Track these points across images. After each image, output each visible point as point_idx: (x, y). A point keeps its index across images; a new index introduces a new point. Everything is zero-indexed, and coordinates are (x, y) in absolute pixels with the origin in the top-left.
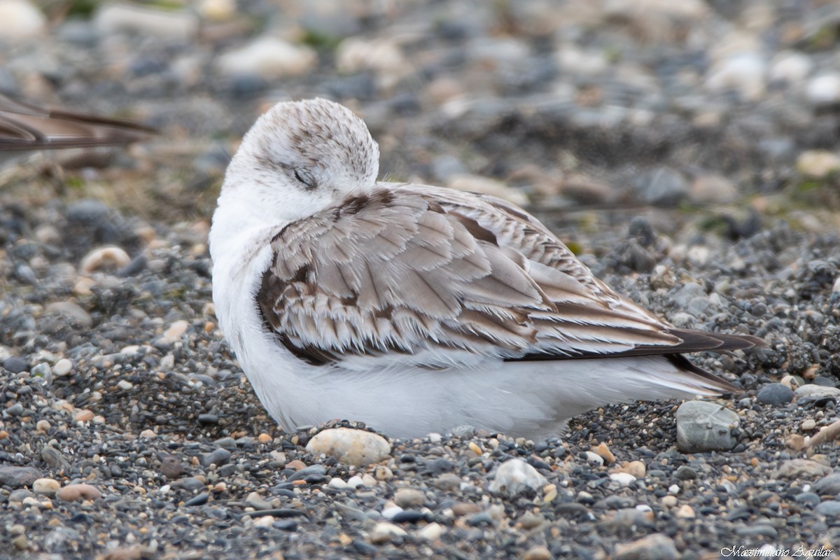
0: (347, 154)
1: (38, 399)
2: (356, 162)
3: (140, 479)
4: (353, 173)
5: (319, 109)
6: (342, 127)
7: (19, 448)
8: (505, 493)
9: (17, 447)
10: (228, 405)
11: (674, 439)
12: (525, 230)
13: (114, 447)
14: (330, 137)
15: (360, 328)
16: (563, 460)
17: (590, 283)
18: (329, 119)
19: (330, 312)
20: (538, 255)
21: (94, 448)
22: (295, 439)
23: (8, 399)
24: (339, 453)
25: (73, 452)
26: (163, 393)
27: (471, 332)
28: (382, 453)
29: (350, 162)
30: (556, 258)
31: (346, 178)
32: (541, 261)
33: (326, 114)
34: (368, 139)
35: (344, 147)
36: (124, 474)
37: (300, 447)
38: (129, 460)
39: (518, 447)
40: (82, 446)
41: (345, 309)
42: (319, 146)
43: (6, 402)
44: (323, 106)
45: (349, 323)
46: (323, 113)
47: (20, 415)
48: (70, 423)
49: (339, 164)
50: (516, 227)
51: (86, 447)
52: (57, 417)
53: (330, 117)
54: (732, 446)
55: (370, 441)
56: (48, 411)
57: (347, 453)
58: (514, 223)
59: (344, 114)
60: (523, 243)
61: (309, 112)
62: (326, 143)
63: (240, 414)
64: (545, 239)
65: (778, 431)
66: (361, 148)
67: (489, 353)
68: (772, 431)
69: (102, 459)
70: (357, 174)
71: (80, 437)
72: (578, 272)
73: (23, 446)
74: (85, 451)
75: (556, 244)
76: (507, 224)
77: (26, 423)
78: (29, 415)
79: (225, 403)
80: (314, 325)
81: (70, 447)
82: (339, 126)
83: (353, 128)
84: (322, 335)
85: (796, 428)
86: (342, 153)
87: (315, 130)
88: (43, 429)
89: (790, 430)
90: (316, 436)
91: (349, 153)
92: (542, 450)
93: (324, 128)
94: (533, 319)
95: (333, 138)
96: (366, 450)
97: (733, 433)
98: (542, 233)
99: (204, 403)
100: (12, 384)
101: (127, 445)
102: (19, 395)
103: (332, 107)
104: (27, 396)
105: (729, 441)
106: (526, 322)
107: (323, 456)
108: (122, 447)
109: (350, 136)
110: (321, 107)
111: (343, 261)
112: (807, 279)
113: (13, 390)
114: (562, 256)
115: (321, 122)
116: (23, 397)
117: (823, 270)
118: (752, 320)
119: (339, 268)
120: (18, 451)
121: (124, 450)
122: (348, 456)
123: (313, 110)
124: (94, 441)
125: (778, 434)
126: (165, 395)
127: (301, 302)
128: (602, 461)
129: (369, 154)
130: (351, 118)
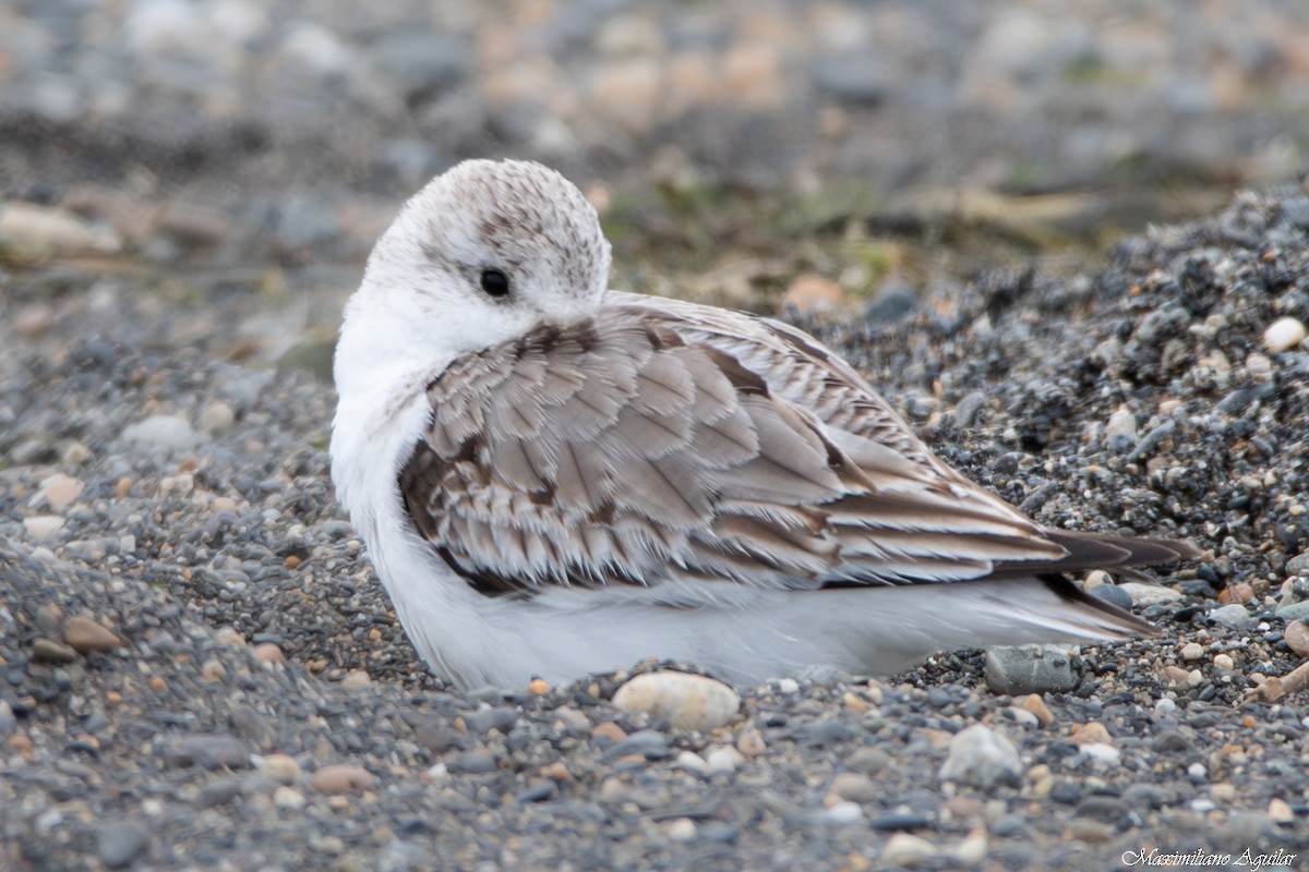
0: (562, 258)
1: (190, 627)
2: (575, 273)
3: (394, 755)
4: (567, 286)
5: (526, 182)
6: (559, 215)
7: (188, 705)
8: (976, 780)
9: (183, 704)
10: (292, 619)
11: (978, 673)
12: (826, 380)
13: (335, 703)
14: (539, 230)
15: (563, 545)
16: (980, 720)
17: (922, 463)
18: (540, 201)
19: (512, 518)
20: (843, 419)
21: (307, 706)
22: (594, 690)
23: (147, 626)
24: (666, 710)
25: (273, 713)
26: (193, 600)
27: (738, 551)
28: (729, 711)
29: (566, 272)
30: (870, 423)
31: (559, 296)
32: (846, 427)
33: (538, 192)
34: (596, 238)
35: (558, 247)
36: (368, 747)
37: (604, 701)
38: (363, 723)
39: (910, 701)
40: (287, 703)
41: (539, 512)
42: (523, 242)
43: (143, 632)
44: (533, 176)
45: (545, 537)
46: (532, 190)
47: (170, 652)
48: (251, 665)
49: (548, 273)
50: (813, 374)
51: (294, 703)
52: (229, 655)
53: (541, 196)
54: (1073, 685)
55: (712, 693)
56: (213, 647)
57: (678, 712)
58: (809, 368)
59: (564, 194)
60: (821, 401)
61: (510, 186)
62: (532, 239)
63: (311, 633)
64: (858, 394)
65: (1143, 661)
66: (584, 250)
67: (767, 582)
68: (1132, 661)
69: (323, 722)
70: (575, 289)
71: (278, 688)
72: (905, 445)
73: (192, 702)
74: (294, 709)
75: (871, 403)
76: (797, 369)
77: (182, 664)
78: (184, 652)
79: (286, 616)
80: (491, 538)
81: (268, 703)
82: (554, 213)
83: (575, 218)
84: (504, 554)
85: (1173, 656)
86: (555, 257)
87: (517, 216)
88: (215, 674)
89: (1164, 660)
90: (628, 685)
91: (567, 259)
92: (944, 706)
93: (532, 216)
94: (837, 525)
95: (545, 232)
97: (1075, 665)
98: (853, 386)
99: (255, 615)
100: (147, 603)
101: (355, 700)
102: (162, 620)
103: (546, 180)
104: (174, 621)
105: (1068, 676)
106: (824, 532)
107: (645, 716)
108: (347, 704)
109: (570, 230)
110: (530, 180)
111: (528, 435)
113: (153, 614)
114: (881, 421)
115: (527, 205)
116: (168, 624)
117: (1057, 398)
119: (522, 446)
120: (186, 710)
121: (351, 708)
122: (682, 715)
123: (515, 183)
124: (305, 694)
125: (1144, 666)
126: (197, 604)
127: (471, 499)
128: (1035, 721)
129: (596, 260)
130: (575, 201)
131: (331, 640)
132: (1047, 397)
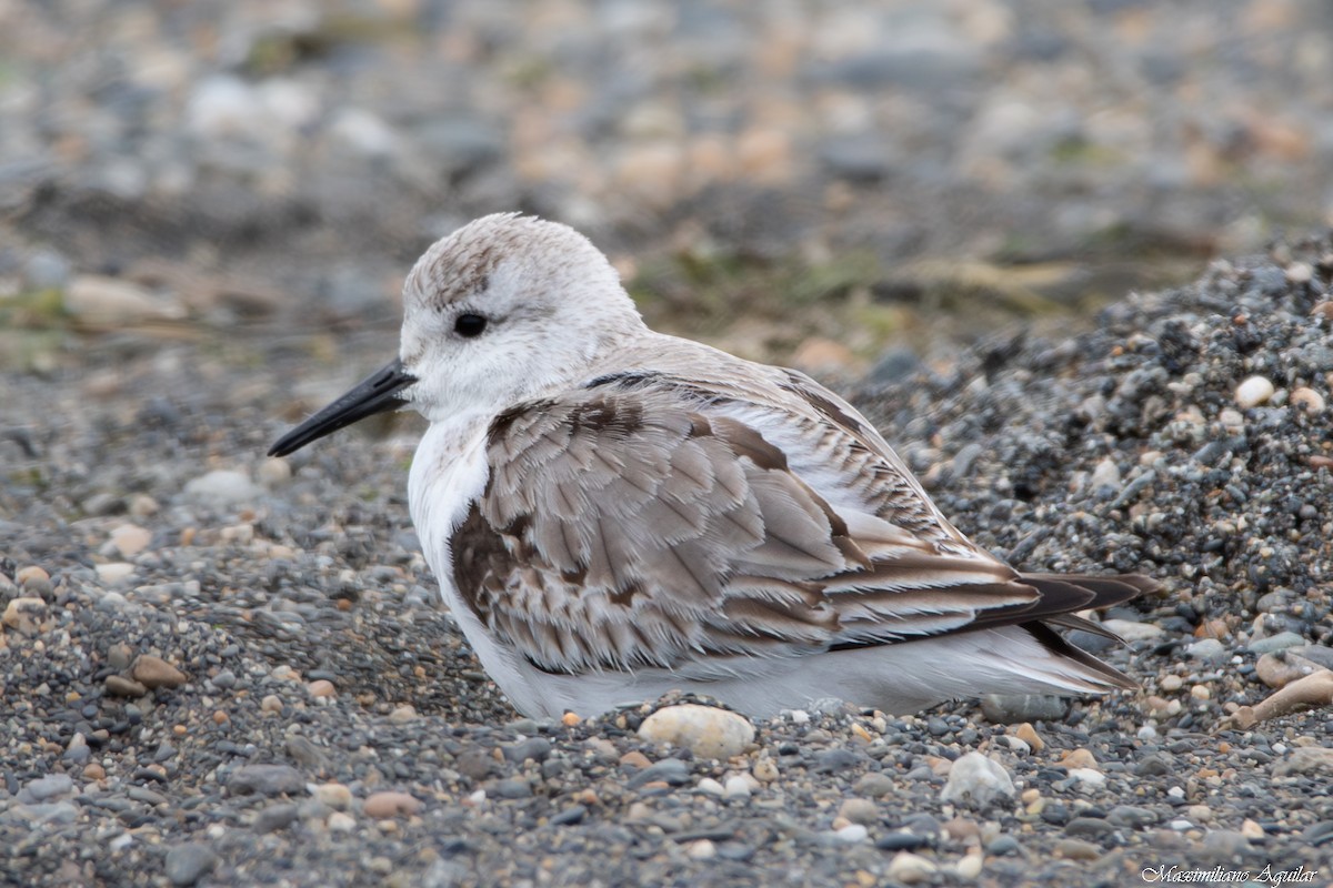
1: (250, 665)
3: (438, 783)
7: (249, 736)
8: (972, 803)
9: (244, 736)
10: (344, 658)
13: (384, 734)
16: (977, 747)
21: (358, 737)
22: (621, 721)
23: (210, 664)
24: (688, 740)
25: (327, 743)
26: (253, 639)
27: (746, 631)
28: (745, 740)
36: (414, 775)
37: (631, 732)
38: (409, 753)
39: (911, 730)
40: (339, 734)
43: (207, 669)
45: (577, 634)
47: (231, 687)
48: (306, 699)
51: (346, 734)
52: (286, 690)
55: (730, 724)
56: (271, 682)
57: (699, 741)
58: (839, 434)
60: (847, 464)
69: (372, 752)
71: (330, 721)
73: (252, 734)
74: (346, 740)
76: (827, 434)
77: (243, 699)
78: (244, 688)
79: (338, 655)
81: (322, 734)
84: (543, 651)
85: (1153, 687)
88: (273, 708)
89: (1145, 691)
90: (652, 717)
92: (943, 734)
94: (833, 595)
96: (726, 737)
100: (210, 642)
101: (402, 731)
102: (224, 658)
104: (235, 659)
105: (1058, 707)
106: (822, 603)
107: (668, 745)
108: (394, 735)
111: (569, 518)
112: (1021, 462)
113: (215, 652)
116: (229, 662)
117: (1047, 450)
118: (996, 527)
119: (562, 527)
120: (247, 741)
121: (399, 739)
122: (702, 745)
124: (355, 726)
125: (1127, 697)
128: (1027, 748)
131: (380, 676)
132: (1038, 449)
